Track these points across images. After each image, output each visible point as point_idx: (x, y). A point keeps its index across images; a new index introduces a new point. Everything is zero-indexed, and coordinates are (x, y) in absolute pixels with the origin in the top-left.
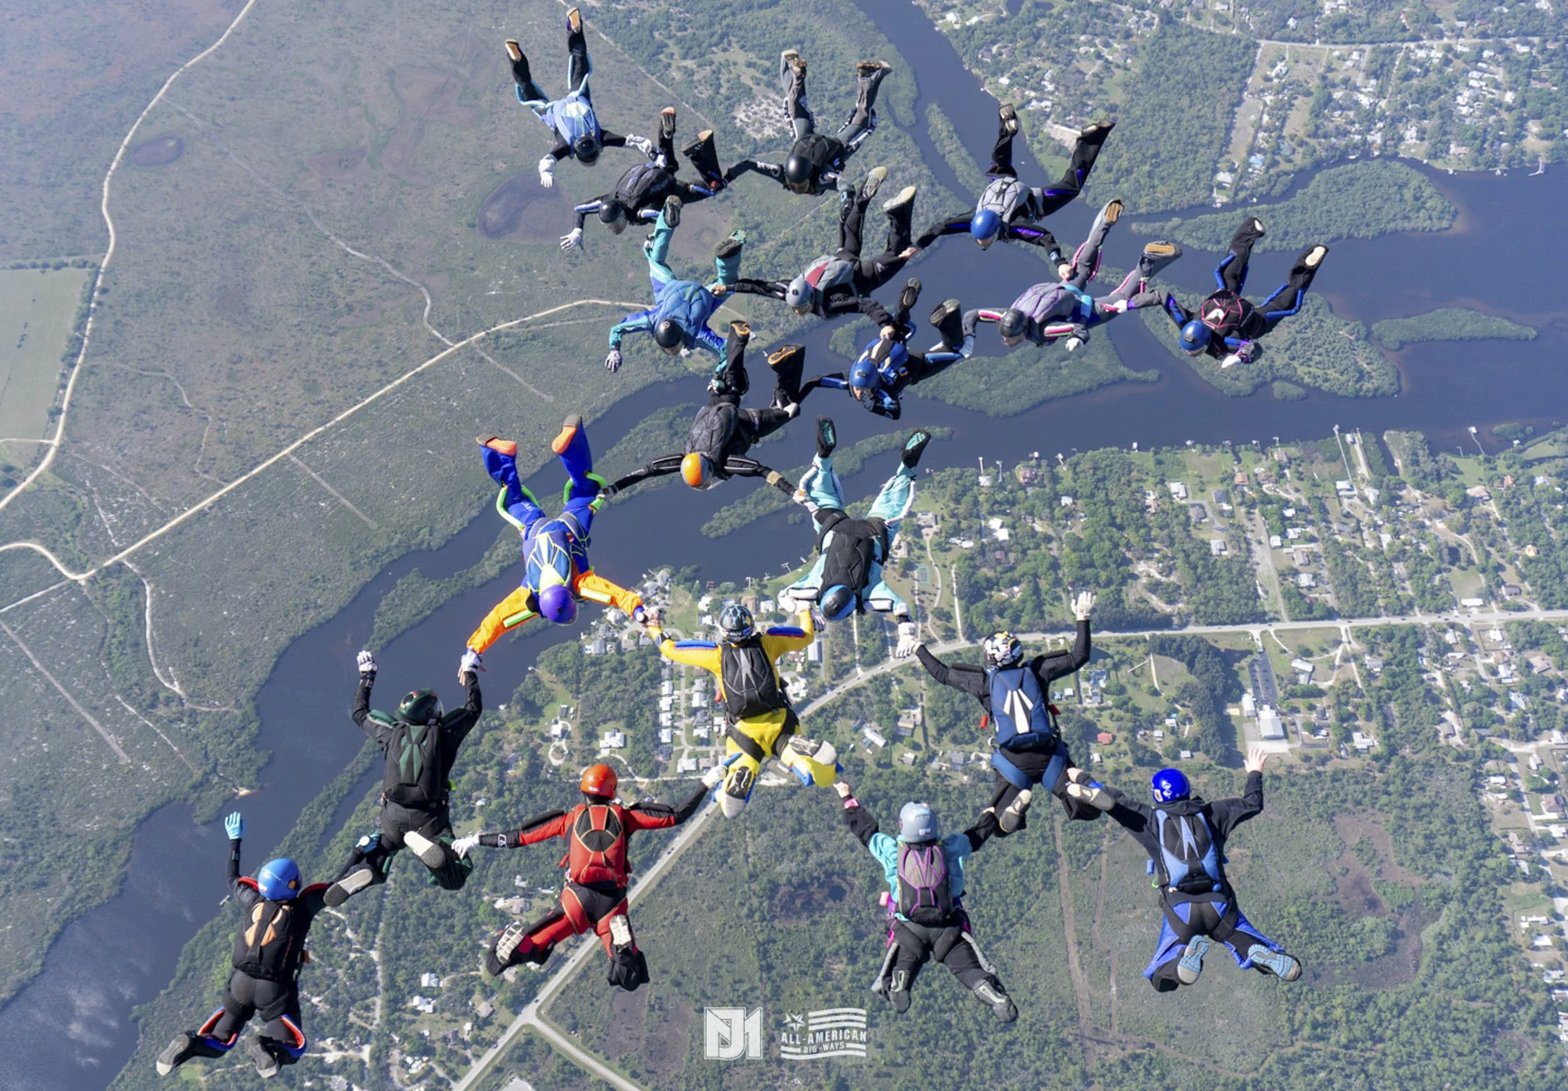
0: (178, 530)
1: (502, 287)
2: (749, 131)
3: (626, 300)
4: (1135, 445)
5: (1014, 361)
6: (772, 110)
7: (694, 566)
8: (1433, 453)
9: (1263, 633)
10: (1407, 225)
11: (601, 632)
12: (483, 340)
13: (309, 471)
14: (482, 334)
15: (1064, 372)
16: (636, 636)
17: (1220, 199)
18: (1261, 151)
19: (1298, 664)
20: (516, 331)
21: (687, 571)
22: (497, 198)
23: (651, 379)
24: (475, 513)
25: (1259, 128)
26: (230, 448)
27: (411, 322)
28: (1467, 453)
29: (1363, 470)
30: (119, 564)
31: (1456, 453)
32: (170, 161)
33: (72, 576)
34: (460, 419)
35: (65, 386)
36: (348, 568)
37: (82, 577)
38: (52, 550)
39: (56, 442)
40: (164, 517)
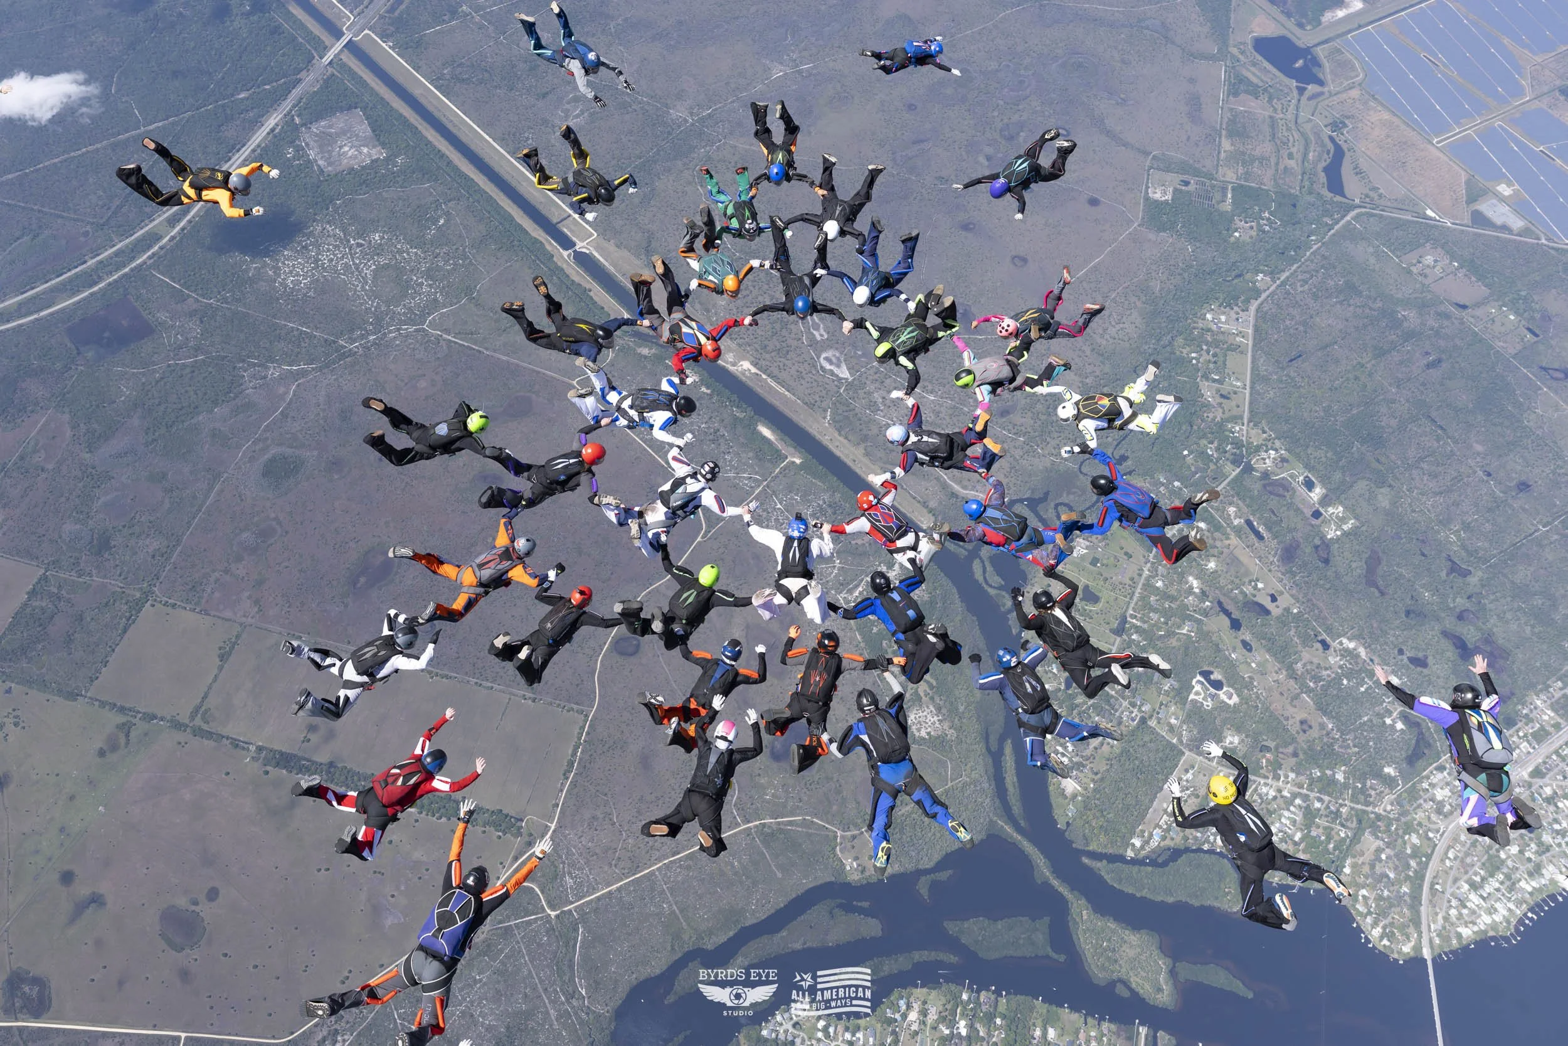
0: (599, 899)
1: (773, 795)
3: (828, 823)
4: (1041, 999)
5: (1000, 927)
10: (1216, 904)
12: (756, 826)
13: (662, 884)
14: (757, 823)
15: (1021, 942)
17: (1130, 854)
18: (1160, 827)
20: (775, 827)
23: (828, 880)
24: (731, 934)
25: (1165, 811)
26: (629, 854)
30: (570, 911)
32: (631, 655)
33: (549, 911)
34: (736, 874)
35: (562, 791)
36: (669, 948)
37: (553, 914)
38: (542, 892)
39: (553, 827)
40: (594, 889)
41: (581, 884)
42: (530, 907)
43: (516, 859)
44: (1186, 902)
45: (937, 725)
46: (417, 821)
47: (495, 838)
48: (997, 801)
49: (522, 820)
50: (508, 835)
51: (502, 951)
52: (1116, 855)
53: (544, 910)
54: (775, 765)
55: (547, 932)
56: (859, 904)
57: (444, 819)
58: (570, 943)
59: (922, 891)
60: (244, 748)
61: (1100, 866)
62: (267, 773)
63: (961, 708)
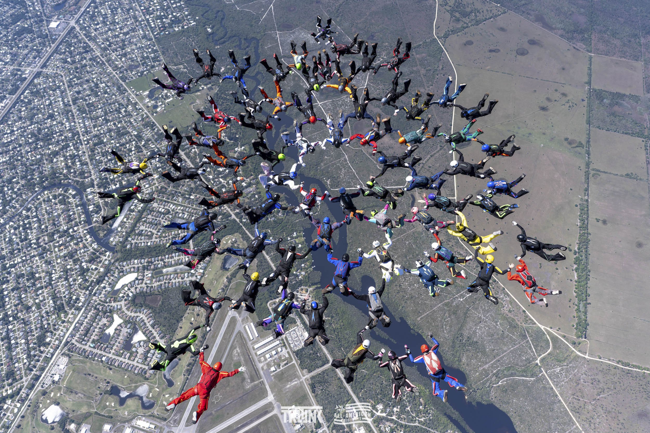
0: (551, 389)
30: (542, 372)
33: (539, 359)
35: (610, 360)
37: (538, 361)
38: (548, 354)
39: (587, 357)
40: (557, 385)
41: (558, 377)
42: (539, 348)
43: (564, 337)
46: (571, 280)
47: (572, 323)
49: (585, 338)
50: (575, 331)
51: (513, 335)
53: (540, 355)
55: (528, 359)
57: (575, 294)
58: (524, 373)
60: (585, 194)
62: (577, 206)
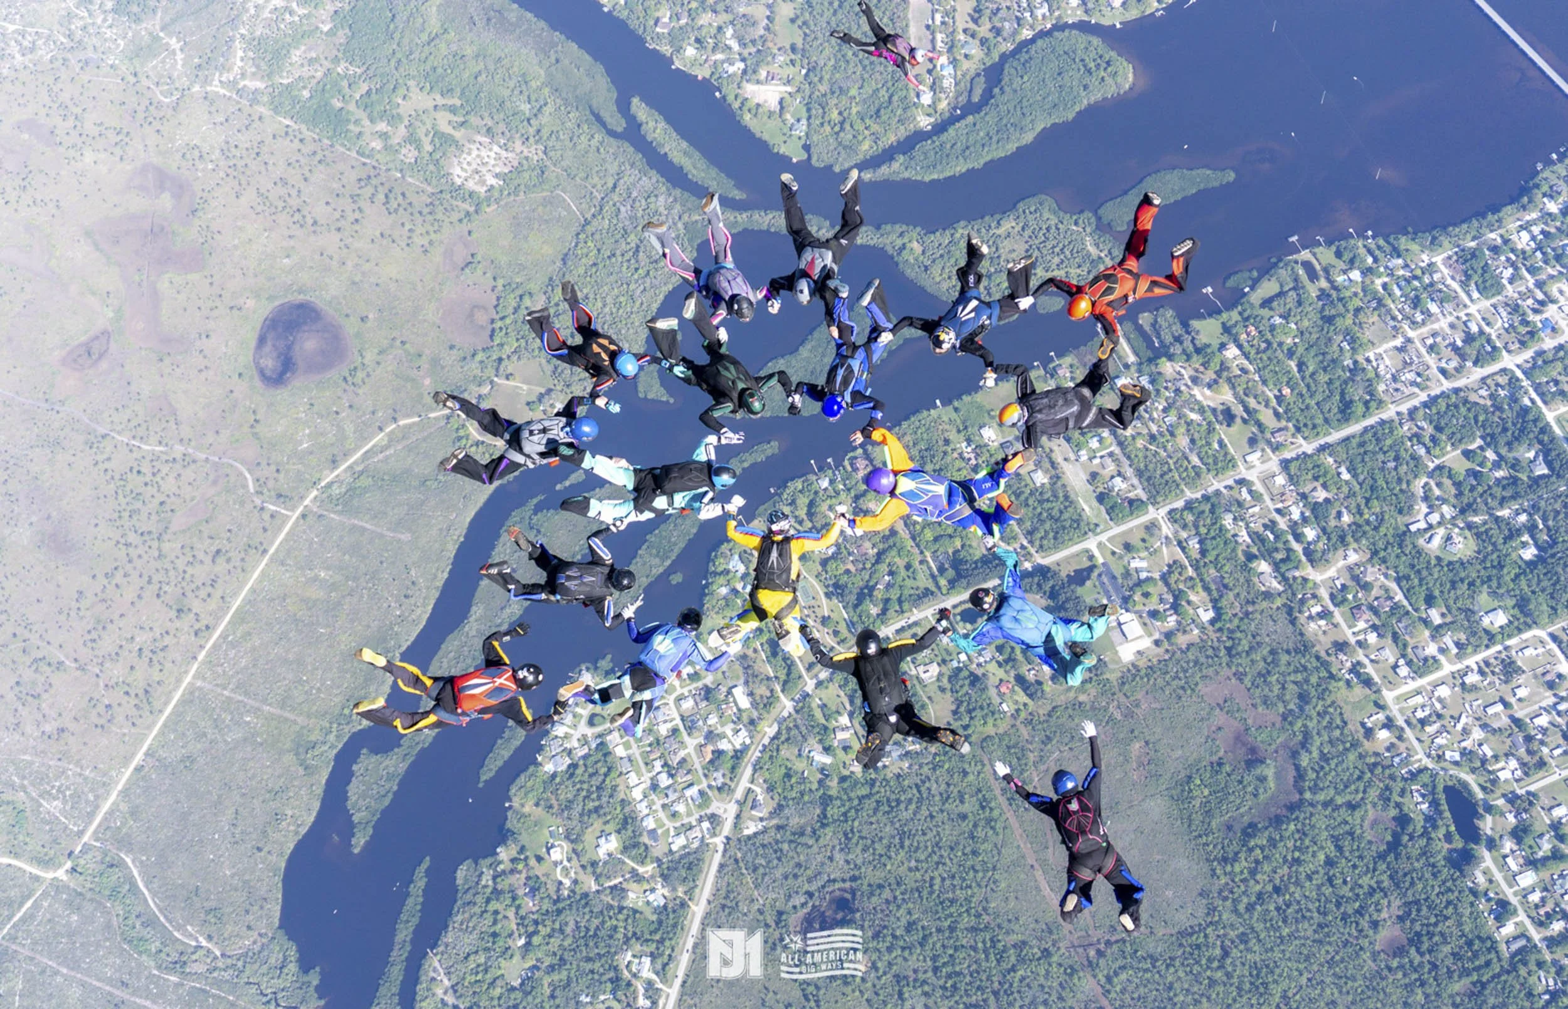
0: (125, 791)
1: (311, 436)
2: (471, 185)
4: (938, 402)
6: (484, 153)
7: (609, 657)
8: (1185, 325)
9: (1100, 545)
11: (555, 748)
12: (317, 498)
13: (219, 690)
14: (315, 492)
16: (584, 741)
17: (925, 121)
19: (1135, 564)
20: (346, 478)
21: (605, 664)
22: (262, 341)
25: (935, 30)
27: (242, 503)
28: (1210, 315)
29: (1132, 358)
30: (91, 846)
31: (1201, 317)
33: (53, 874)
34: (334, 587)
36: (301, 771)
37: (63, 872)
38: (20, 856)
40: (106, 783)
41: (77, 795)
42: (16, 893)
44: (1054, 125)
45: (504, 154)
48: (678, 192)
52: (908, 138)
53: (38, 879)
54: (282, 394)
55: (71, 906)
56: (567, 483)
58: (125, 891)
59: (650, 396)
61: (896, 169)
63: (525, 107)
